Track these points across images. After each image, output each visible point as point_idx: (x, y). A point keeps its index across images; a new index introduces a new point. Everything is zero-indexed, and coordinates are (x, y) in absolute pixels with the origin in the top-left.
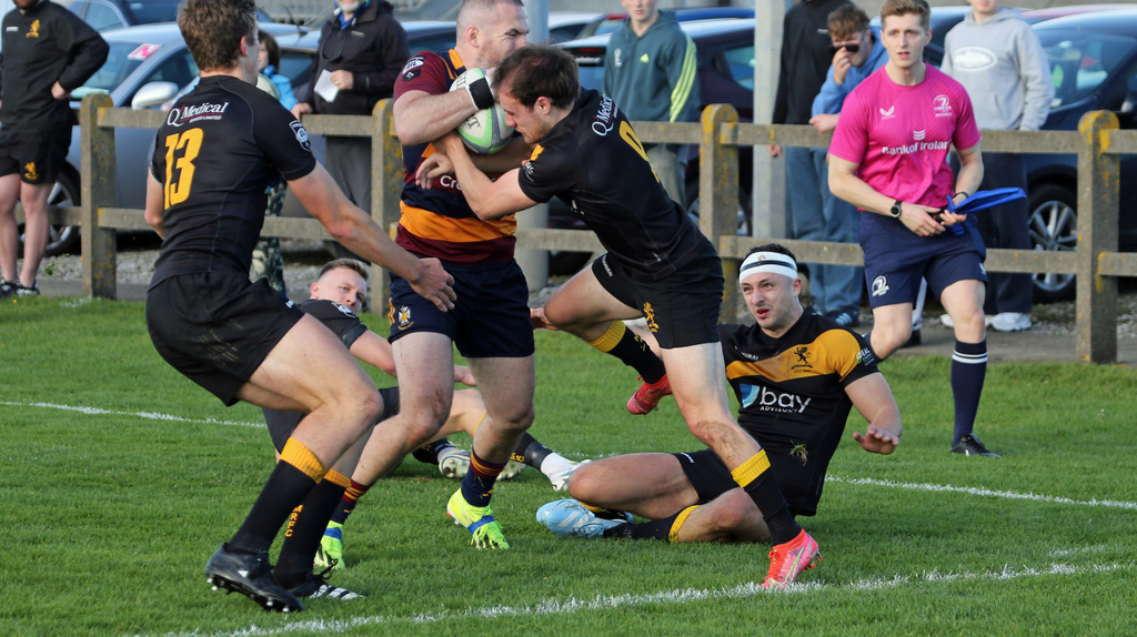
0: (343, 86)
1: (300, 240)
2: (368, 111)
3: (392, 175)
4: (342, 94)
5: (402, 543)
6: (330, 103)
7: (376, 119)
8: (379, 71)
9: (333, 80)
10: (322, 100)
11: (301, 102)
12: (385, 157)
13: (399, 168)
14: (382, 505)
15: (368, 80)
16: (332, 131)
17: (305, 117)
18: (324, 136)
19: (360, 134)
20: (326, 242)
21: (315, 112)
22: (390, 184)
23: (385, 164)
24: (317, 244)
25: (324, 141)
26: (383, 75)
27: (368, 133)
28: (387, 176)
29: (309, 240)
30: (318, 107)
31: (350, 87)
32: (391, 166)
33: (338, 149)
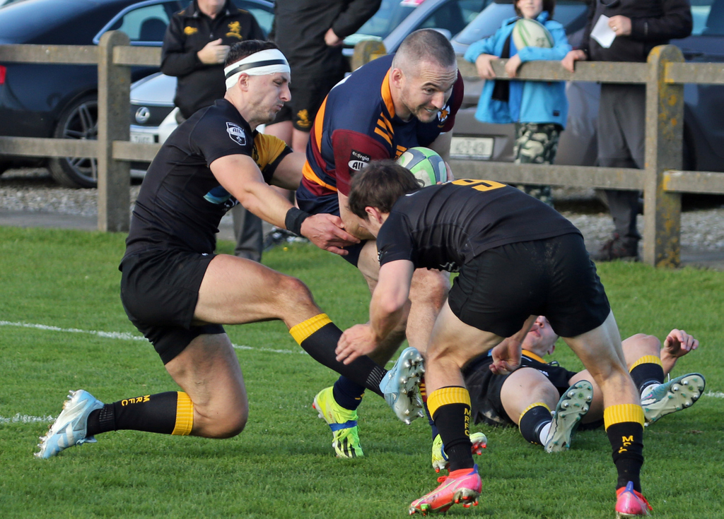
0: (621, 31)
1: (571, 189)
2: (643, 58)
3: (666, 123)
4: (619, 40)
5: (675, 495)
6: (606, 49)
7: (650, 67)
8: (658, 17)
9: (611, 26)
10: (598, 45)
11: (575, 49)
12: (659, 104)
13: (673, 115)
14: (654, 457)
15: (646, 26)
16: (606, 78)
17: (579, 64)
18: (598, 83)
19: (635, 81)
20: (598, 190)
21: (589, 58)
22: (664, 132)
23: (659, 111)
24: (589, 192)
25: (598, 88)
26: (662, 21)
27: (643, 80)
28: (661, 124)
29: (580, 189)
30: (593, 53)
31: (628, 33)
32: (665, 114)
33: (611, 97)
